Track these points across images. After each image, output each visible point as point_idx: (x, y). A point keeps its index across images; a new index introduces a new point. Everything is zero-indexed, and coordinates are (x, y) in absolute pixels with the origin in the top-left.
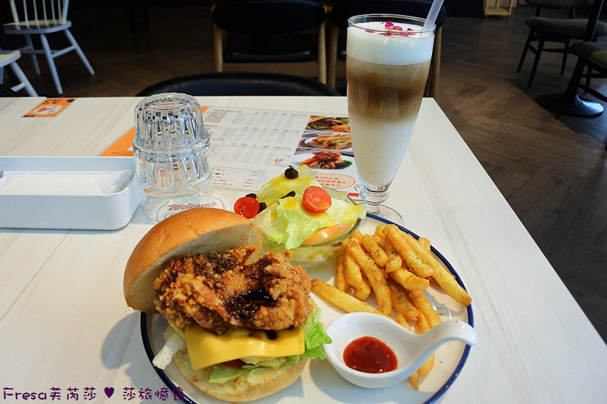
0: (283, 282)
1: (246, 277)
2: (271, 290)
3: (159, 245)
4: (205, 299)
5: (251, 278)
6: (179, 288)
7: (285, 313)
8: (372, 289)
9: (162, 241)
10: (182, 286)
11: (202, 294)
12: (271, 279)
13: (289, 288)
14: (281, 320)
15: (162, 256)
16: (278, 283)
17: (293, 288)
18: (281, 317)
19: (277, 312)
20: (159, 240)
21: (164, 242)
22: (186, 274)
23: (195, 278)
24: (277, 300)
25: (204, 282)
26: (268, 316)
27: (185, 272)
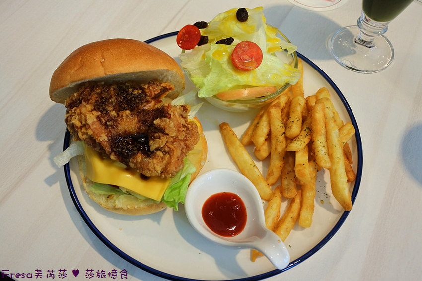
0: (164, 139)
1: (139, 121)
2: (151, 142)
3: (72, 72)
4: (94, 132)
5: (143, 123)
6: (78, 114)
7: (156, 165)
8: (270, 154)
9: (76, 69)
10: (80, 114)
11: (92, 127)
12: (155, 132)
13: (168, 144)
14: (149, 169)
15: (73, 82)
16: (159, 138)
17: (171, 146)
18: (151, 168)
19: (149, 163)
20: (74, 67)
21: (77, 70)
22: (88, 104)
23: (92, 111)
24: (153, 152)
25: (98, 117)
26: (140, 163)
27: (88, 101)
